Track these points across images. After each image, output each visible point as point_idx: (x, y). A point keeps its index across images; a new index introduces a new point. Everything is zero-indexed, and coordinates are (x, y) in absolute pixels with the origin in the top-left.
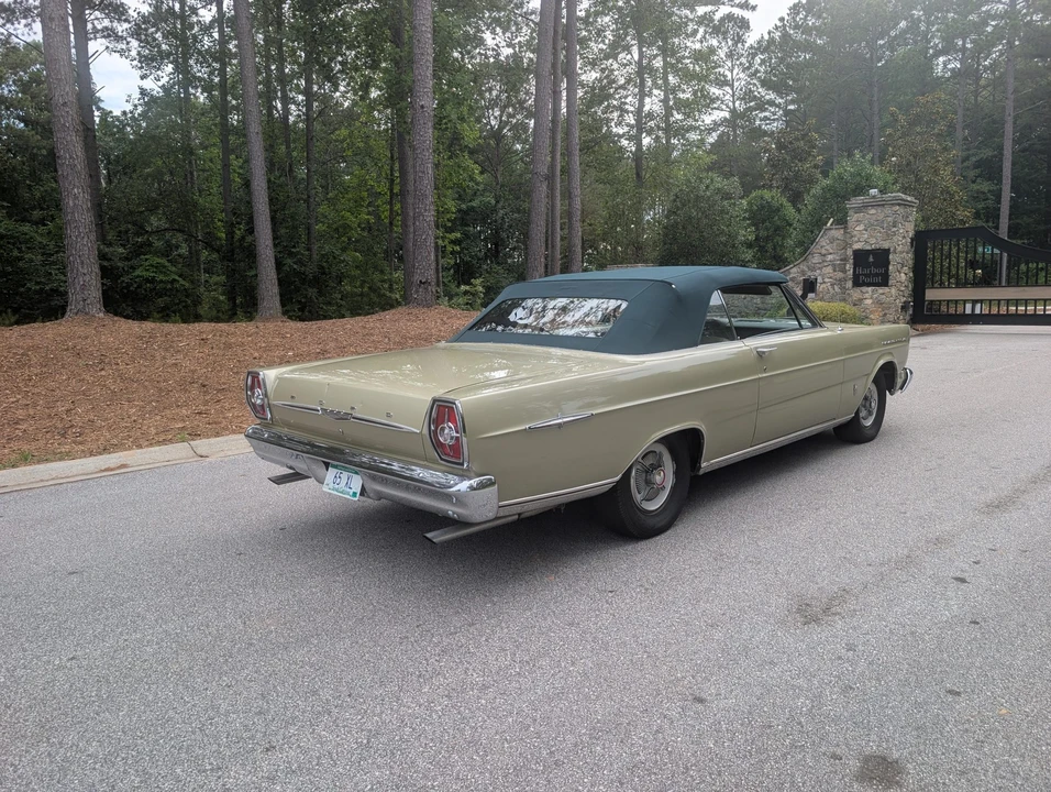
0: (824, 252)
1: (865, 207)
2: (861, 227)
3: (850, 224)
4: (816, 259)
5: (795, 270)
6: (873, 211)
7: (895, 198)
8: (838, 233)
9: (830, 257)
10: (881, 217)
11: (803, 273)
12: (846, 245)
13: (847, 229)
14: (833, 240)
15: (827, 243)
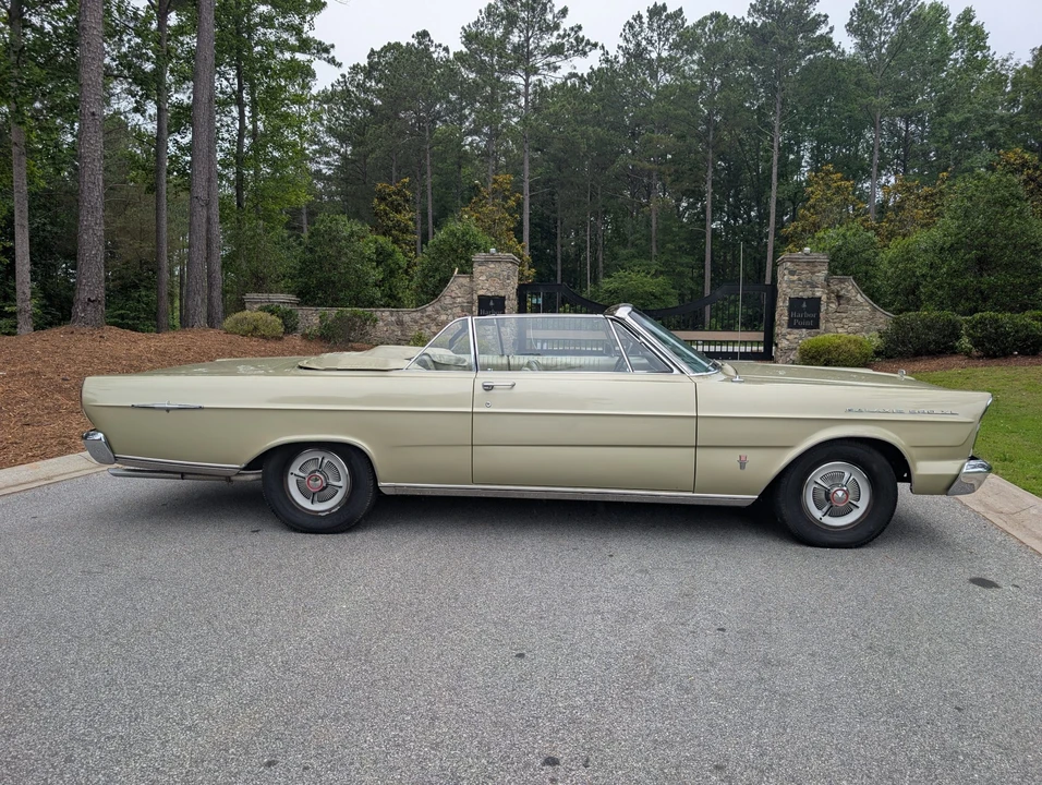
0: (453, 295)
1: (487, 261)
2: (484, 278)
3: (475, 275)
4: (448, 301)
5: (430, 309)
6: (492, 266)
7: (509, 257)
8: (464, 280)
9: (459, 300)
10: (498, 271)
11: (438, 312)
12: (472, 291)
13: (471, 278)
14: (461, 286)
15: (457, 287)
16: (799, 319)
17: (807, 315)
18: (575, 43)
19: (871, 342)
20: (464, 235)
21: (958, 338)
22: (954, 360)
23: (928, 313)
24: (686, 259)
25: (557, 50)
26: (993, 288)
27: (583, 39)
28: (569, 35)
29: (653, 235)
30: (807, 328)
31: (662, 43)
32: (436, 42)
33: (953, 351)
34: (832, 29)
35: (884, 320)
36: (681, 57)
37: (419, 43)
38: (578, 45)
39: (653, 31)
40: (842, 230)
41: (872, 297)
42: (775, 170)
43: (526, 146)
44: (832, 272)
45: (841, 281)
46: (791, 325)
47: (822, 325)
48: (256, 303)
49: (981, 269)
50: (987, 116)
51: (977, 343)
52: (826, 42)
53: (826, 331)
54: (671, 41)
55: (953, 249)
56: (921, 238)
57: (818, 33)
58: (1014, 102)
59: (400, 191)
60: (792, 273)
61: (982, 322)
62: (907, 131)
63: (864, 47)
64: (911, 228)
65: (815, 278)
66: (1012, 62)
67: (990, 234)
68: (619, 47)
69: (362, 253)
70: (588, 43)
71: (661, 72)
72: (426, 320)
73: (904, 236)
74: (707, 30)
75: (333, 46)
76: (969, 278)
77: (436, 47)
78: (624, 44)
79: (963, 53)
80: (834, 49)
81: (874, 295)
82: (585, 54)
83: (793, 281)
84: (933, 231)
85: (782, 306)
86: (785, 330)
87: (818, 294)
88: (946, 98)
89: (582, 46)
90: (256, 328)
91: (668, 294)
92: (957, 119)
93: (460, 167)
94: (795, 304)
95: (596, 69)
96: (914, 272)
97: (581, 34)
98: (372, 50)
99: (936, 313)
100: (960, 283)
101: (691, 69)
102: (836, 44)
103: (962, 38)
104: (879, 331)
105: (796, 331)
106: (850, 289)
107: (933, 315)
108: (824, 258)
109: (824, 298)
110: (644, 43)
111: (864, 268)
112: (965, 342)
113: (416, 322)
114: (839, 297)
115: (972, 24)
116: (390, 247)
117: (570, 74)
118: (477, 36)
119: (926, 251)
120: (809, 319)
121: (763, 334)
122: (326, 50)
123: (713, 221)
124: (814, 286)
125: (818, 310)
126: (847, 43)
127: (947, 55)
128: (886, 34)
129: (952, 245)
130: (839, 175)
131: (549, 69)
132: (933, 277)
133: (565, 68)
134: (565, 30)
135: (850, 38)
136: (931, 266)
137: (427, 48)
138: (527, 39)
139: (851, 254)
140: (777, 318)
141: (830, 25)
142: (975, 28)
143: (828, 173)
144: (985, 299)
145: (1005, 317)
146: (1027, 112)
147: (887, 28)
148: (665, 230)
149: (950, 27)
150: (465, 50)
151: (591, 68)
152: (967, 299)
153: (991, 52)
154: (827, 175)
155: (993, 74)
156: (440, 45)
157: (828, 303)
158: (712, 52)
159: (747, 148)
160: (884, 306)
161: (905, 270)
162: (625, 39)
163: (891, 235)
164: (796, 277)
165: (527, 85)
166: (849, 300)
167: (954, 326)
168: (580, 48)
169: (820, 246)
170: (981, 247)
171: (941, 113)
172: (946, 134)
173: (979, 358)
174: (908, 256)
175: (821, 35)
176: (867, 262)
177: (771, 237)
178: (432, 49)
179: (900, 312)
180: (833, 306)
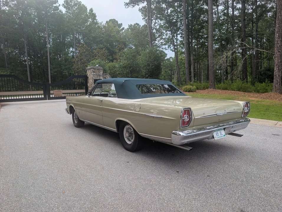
44: (104, 72)
45: (106, 75)
52: (57, 8)
83: (94, 75)
85: (92, 82)
103: (91, 16)
106: (108, 77)
108: (102, 68)
121: (85, 90)
124: (100, 76)
141: (59, 4)
142: (94, 14)
149: (88, 12)
164: (95, 73)
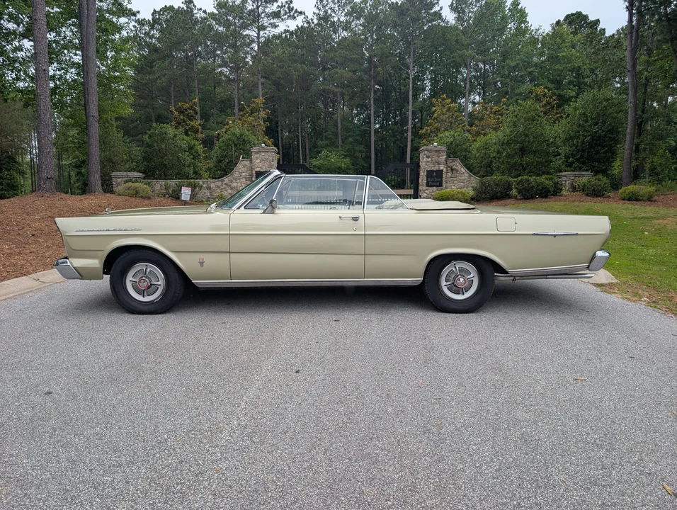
0: (241, 171)
1: (260, 152)
2: (258, 161)
3: (253, 159)
4: (237, 175)
5: (227, 179)
6: (263, 154)
7: (272, 149)
8: (247, 163)
9: (244, 174)
10: (267, 157)
11: (231, 181)
12: (252, 169)
13: (251, 161)
14: (245, 166)
15: (242, 167)
16: (433, 182)
17: (436, 179)
18: (288, 11)
19: (469, 193)
20: (241, 135)
21: (511, 190)
22: (509, 201)
23: (497, 177)
24: (361, 148)
25: (276, 15)
26: (528, 164)
27: (293, 9)
28: (285, 6)
29: (339, 132)
30: (437, 186)
31: (340, 12)
32: (198, 7)
33: (509, 197)
34: (441, 8)
35: (475, 181)
36: (353, 21)
37: (187, 7)
38: (290, 12)
39: (335, 3)
40: (452, 133)
41: (468, 169)
42: (411, 93)
43: (260, 76)
44: (448, 156)
45: (453, 161)
46: (428, 185)
47: (444, 185)
48: (119, 178)
49: (522, 154)
50: (528, 63)
51: (520, 192)
52: (438, 15)
53: (446, 188)
54: (346, 10)
55: (508, 143)
56: (493, 137)
57: (433, 10)
58: (542, 54)
59: (192, 107)
60: (428, 157)
61: (521, 181)
62: (485, 69)
63: (459, 19)
64: (487, 130)
65: (440, 159)
66: (541, 31)
67: (527, 136)
68: (314, 13)
69: (181, 147)
70: (296, 11)
71: (340, 30)
72: (224, 186)
73: (485, 135)
74: (368, 5)
75: (138, 12)
76: (517, 159)
77: (198, 10)
78: (317, 12)
79: (514, 24)
80: (442, 20)
81: (470, 168)
82: (294, 18)
83: (429, 162)
84: (499, 133)
85: (423, 175)
86: (425, 188)
87: (441, 168)
88: (506, 52)
89: (292, 13)
90: (137, 192)
91: (350, 169)
92: (512, 64)
93: (215, 88)
94: (430, 173)
95: (300, 26)
96: (490, 155)
97: (291, 5)
98: (154, 10)
99: (500, 177)
100: (513, 161)
101: (359, 29)
102: (444, 17)
103: (514, 15)
104: (473, 187)
105: (430, 188)
106: (458, 165)
107: (499, 179)
108: (444, 148)
109: (445, 170)
110: (329, 11)
111: (464, 153)
112: (514, 192)
113: (219, 187)
114: (452, 170)
115: (519, 7)
116: (193, 142)
117: (285, 30)
118: (226, 5)
119: (495, 144)
120: (437, 182)
121: (413, 190)
122: (134, 15)
123: (376, 124)
124: (439, 164)
125: (442, 177)
126: (450, 17)
127: (506, 26)
128: (472, 12)
129: (508, 141)
130: (450, 100)
131: (272, 27)
132: (499, 158)
133: (282, 27)
134: (282, 3)
135: (452, 14)
136: (498, 152)
137: (192, 10)
138: (258, 7)
139: (457, 146)
140: (420, 181)
141: (440, 6)
142: (521, 10)
143: (444, 99)
144: (524, 170)
145: (532, 179)
146: (548, 61)
147: (472, 8)
148: (346, 129)
149: (507, 9)
150: (216, 12)
151: (297, 26)
152: (516, 170)
153: (529, 25)
154: (443, 100)
155: (531, 38)
156: (201, 9)
157: (447, 173)
158: (371, 19)
159: (394, 78)
160: (475, 174)
161: (485, 154)
162: (318, 8)
163: (478, 134)
164: (430, 159)
165: (258, 37)
166: (457, 171)
167: (509, 183)
168: (292, 14)
169: (442, 142)
170: (522, 142)
171: (504, 60)
172: (507, 73)
173: (521, 199)
174: (486, 146)
175: (435, 12)
176: (466, 150)
177: (410, 133)
178: (195, 11)
179: (483, 177)
180: (449, 174)
